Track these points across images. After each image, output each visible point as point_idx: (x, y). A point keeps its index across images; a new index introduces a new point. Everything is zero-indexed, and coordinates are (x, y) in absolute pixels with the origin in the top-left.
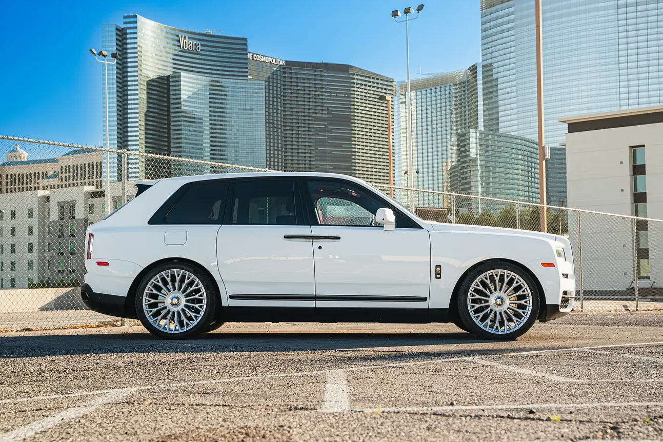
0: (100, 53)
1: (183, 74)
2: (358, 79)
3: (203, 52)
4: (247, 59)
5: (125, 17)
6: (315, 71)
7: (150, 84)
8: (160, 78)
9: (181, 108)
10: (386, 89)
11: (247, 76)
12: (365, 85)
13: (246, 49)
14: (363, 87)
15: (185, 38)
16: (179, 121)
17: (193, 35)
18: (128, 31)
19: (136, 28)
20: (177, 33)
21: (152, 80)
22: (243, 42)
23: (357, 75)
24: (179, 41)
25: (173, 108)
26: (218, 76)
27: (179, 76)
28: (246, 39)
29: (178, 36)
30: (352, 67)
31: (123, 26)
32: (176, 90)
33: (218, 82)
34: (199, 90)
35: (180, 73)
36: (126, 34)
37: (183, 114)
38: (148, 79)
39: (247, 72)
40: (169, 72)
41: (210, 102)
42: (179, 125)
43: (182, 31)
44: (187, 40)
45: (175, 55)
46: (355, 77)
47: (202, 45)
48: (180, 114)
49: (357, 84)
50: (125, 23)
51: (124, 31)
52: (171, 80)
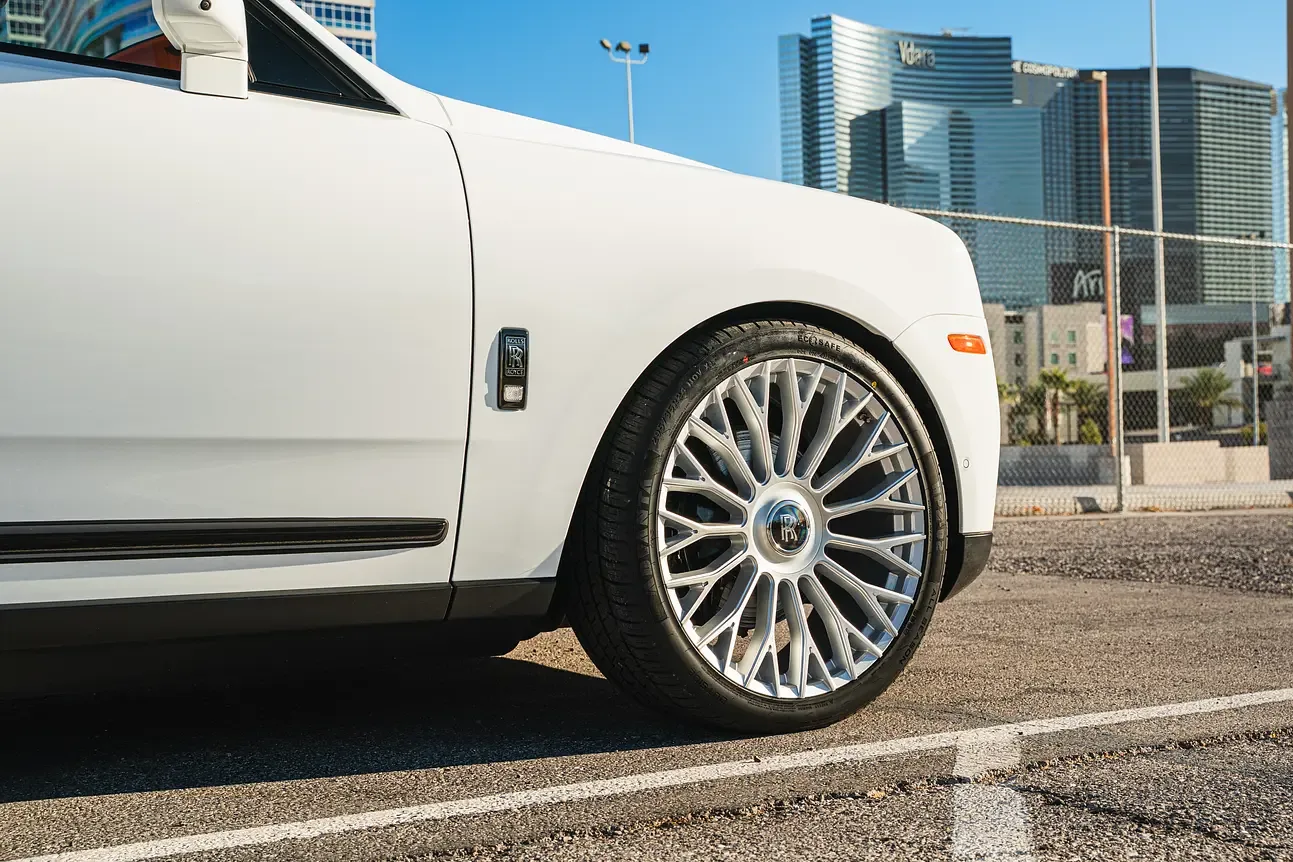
0: (619, 47)
1: (905, 104)
2: (1206, 91)
3: (938, 67)
4: (1012, 71)
5: (814, 21)
6: (1130, 83)
7: (857, 124)
8: (871, 113)
9: (902, 159)
10: (1259, 105)
11: (1011, 100)
12: (1221, 100)
13: (1009, 56)
14: (1217, 103)
15: (909, 46)
16: (900, 181)
17: (921, 40)
18: (819, 42)
19: (830, 36)
20: (897, 38)
21: (859, 118)
22: (1005, 43)
23: (1206, 83)
24: (899, 51)
25: (893, 161)
26: (963, 104)
27: (900, 109)
28: (1008, 39)
29: (898, 44)
30: (1196, 70)
31: (809, 35)
32: (894, 132)
33: (960, 113)
34: (935, 128)
35: (900, 103)
36: (816, 47)
37: (907, 169)
38: (852, 117)
39: (1011, 93)
40: (885, 102)
41: (952, 147)
42: (901, 188)
43: (904, 35)
44: (912, 49)
45: (896, 75)
46: (1203, 87)
47: (937, 55)
48: (901, 170)
49: (1206, 99)
50: (814, 30)
51: (812, 44)
52: (888, 115)
